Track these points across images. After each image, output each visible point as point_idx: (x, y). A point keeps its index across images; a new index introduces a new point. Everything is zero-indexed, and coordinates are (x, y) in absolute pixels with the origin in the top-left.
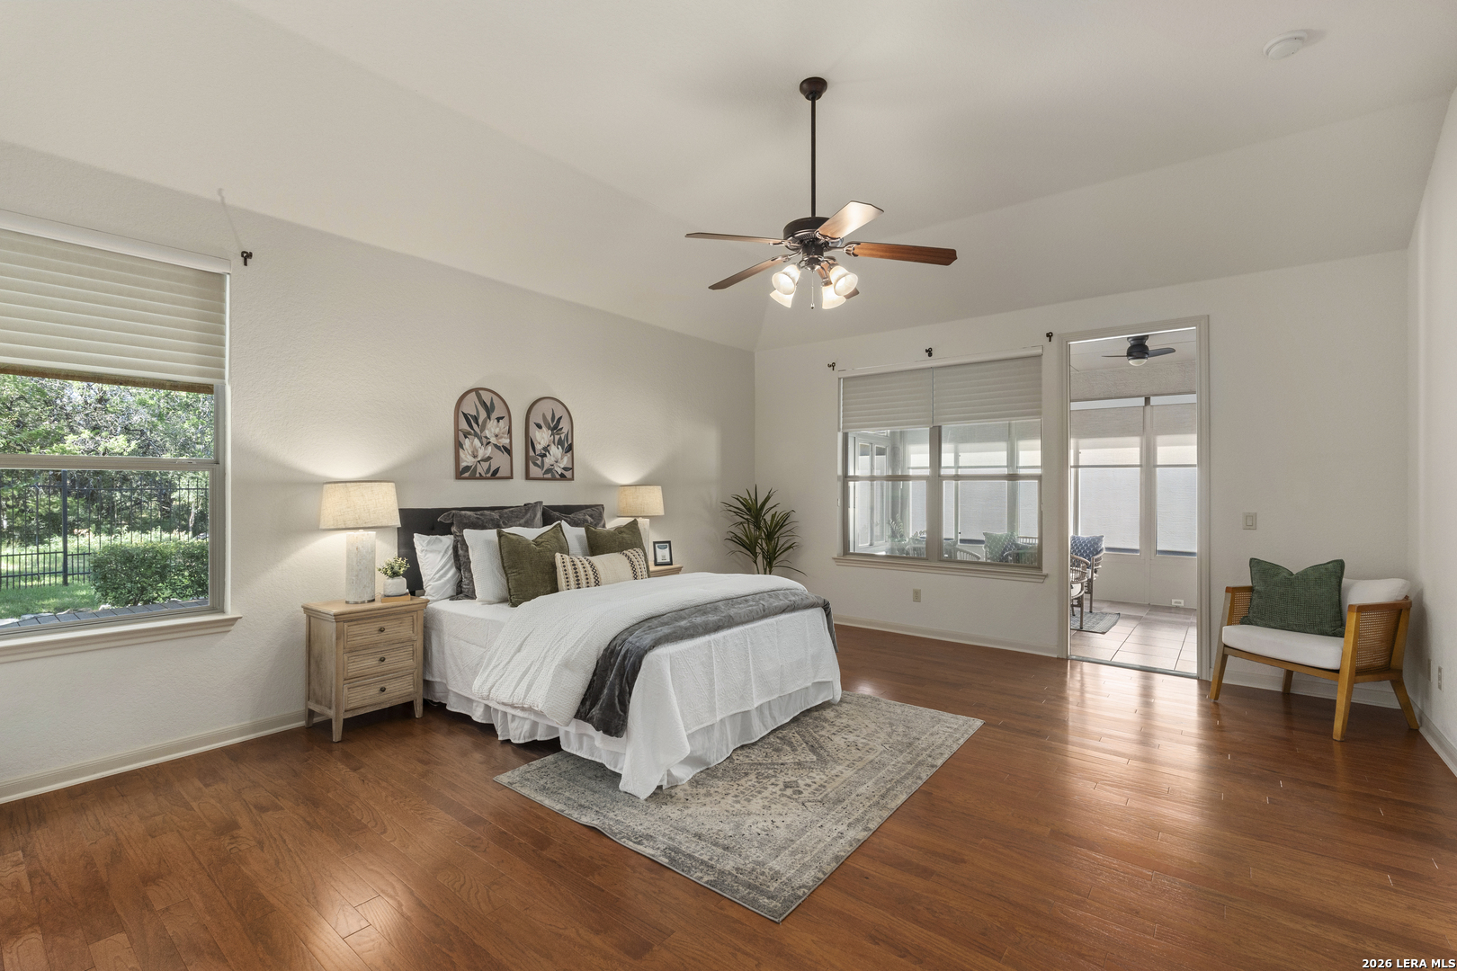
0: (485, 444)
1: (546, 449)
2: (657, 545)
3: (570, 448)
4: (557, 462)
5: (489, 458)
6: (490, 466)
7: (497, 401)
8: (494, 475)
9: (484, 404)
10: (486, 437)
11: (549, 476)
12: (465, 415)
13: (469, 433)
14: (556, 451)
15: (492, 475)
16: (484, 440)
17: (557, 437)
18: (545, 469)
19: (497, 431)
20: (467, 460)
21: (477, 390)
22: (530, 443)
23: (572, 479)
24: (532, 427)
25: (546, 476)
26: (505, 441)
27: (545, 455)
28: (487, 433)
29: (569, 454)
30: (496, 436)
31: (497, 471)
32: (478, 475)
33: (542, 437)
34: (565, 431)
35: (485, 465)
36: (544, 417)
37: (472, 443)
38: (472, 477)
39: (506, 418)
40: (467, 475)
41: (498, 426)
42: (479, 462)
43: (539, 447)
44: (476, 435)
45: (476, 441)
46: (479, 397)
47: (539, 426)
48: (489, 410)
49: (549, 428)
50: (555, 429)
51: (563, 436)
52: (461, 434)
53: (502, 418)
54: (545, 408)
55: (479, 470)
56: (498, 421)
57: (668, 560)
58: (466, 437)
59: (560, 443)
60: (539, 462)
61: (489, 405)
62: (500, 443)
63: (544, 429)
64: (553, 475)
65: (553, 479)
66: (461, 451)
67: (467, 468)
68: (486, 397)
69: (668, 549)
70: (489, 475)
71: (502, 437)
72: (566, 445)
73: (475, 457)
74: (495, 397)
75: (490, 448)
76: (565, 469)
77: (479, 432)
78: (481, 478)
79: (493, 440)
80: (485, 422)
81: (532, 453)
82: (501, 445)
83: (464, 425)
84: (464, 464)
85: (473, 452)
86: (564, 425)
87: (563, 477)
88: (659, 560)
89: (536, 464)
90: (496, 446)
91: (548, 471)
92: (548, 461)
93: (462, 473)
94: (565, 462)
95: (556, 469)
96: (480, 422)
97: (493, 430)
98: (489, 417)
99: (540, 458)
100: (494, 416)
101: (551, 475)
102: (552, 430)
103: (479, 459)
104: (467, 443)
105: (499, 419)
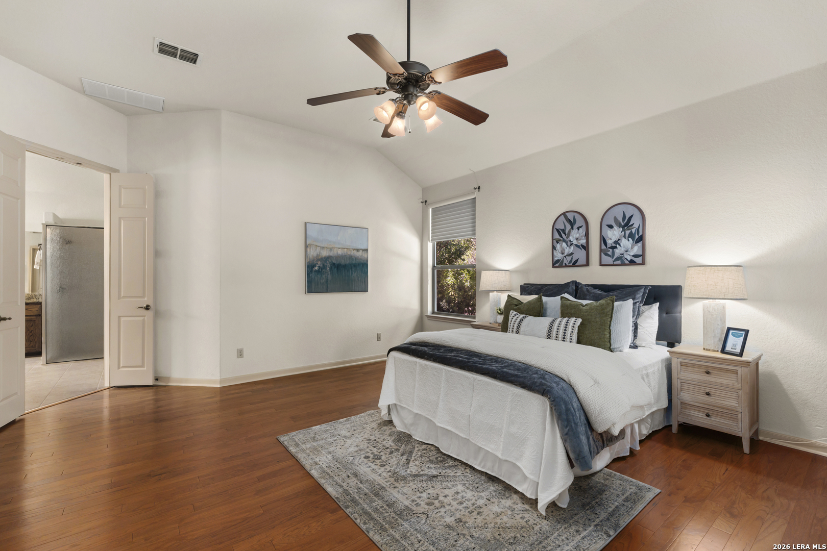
0: (569, 245)
1: (617, 242)
2: (731, 331)
3: (641, 239)
4: (627, 251)
5: (572, 254)
6: (572, 258)
7: (578, 217)
8: (575, 264)
9: (569, 221)
10: (570, 241)
11: (619, 262)
12: (558, 230)
13: (560, 240)
14: (626, 243)
15: (573, 264)
16: (569, 243)
17: (628, 232)
18: (615, 258)
19: (578, 236)
20: (558, 256)
21: (564, 214)
22: (603, 240)
23: (643, 263)
24: (605, 228)
25: (615, 263)
26: (583, 241)
27: (616, 247)
28: (571, 238)
29: (640, 244)
30: (577, 239)
31: (577, 261)
32: (564, 265)
33: (613, 235)
34: (636, 226)
35: (569, 258)
36: (616, 219)
37: (561, 246)
38: (561, 266)
39: (584, 227)
40: (557, 265)
41: (578, 233)
42: (565, 256)
43: (610, 242)
44: (564, 241)
45: (564, 244)
46: (566, 217)
47: (611, 227)
48: (572, 223)
49: (620, 225)
50: (626, 224)
51: (633, 231)
52: (555, 241)
53: (581, 227)
54: (618, 213)
55: (565, 261)
56: (578, 229)
57: (738, 350)
58: (557, 243)
59: (631, 236)
60: (610, 253)
61: (572, 220)
62: (579, 243)
63: (615, 228)
64: (622, 261)
65: (623, 264)
66: (554, 251)
67: (558, 261)
68: (570, 216)
69: (742, 338)
70: (571, 264)
71: (580, 239)
72: (637, 237)
73: (563, 254)
74: (576, 215)
75: (572, 247)
76: (635, 256)
77: (566, 239)
78: (566, 266)
79: (575, 242)
80: (569, 232)
81: (604, 247)
82: (580, 244)
83: (557, 236)
84: (556, 259)
85: (562, 251)
86: (636, 222)
87: (632, 263)
88: (728, 348)
89: (607, 255)
90: (577, 246)
91: (617, 259)
92: (618, 252)
93: (556, 264)
94: (637, 249)
95: (626, 257)
96: (567, 232)
97: (575, 236)
98: (572, 228)
99: (611, 250)
100: (576, 226)
101: (621, 262)
102: (623, 227)
103: (565, 255)
104: (558, 246)
105: (578, 228)
